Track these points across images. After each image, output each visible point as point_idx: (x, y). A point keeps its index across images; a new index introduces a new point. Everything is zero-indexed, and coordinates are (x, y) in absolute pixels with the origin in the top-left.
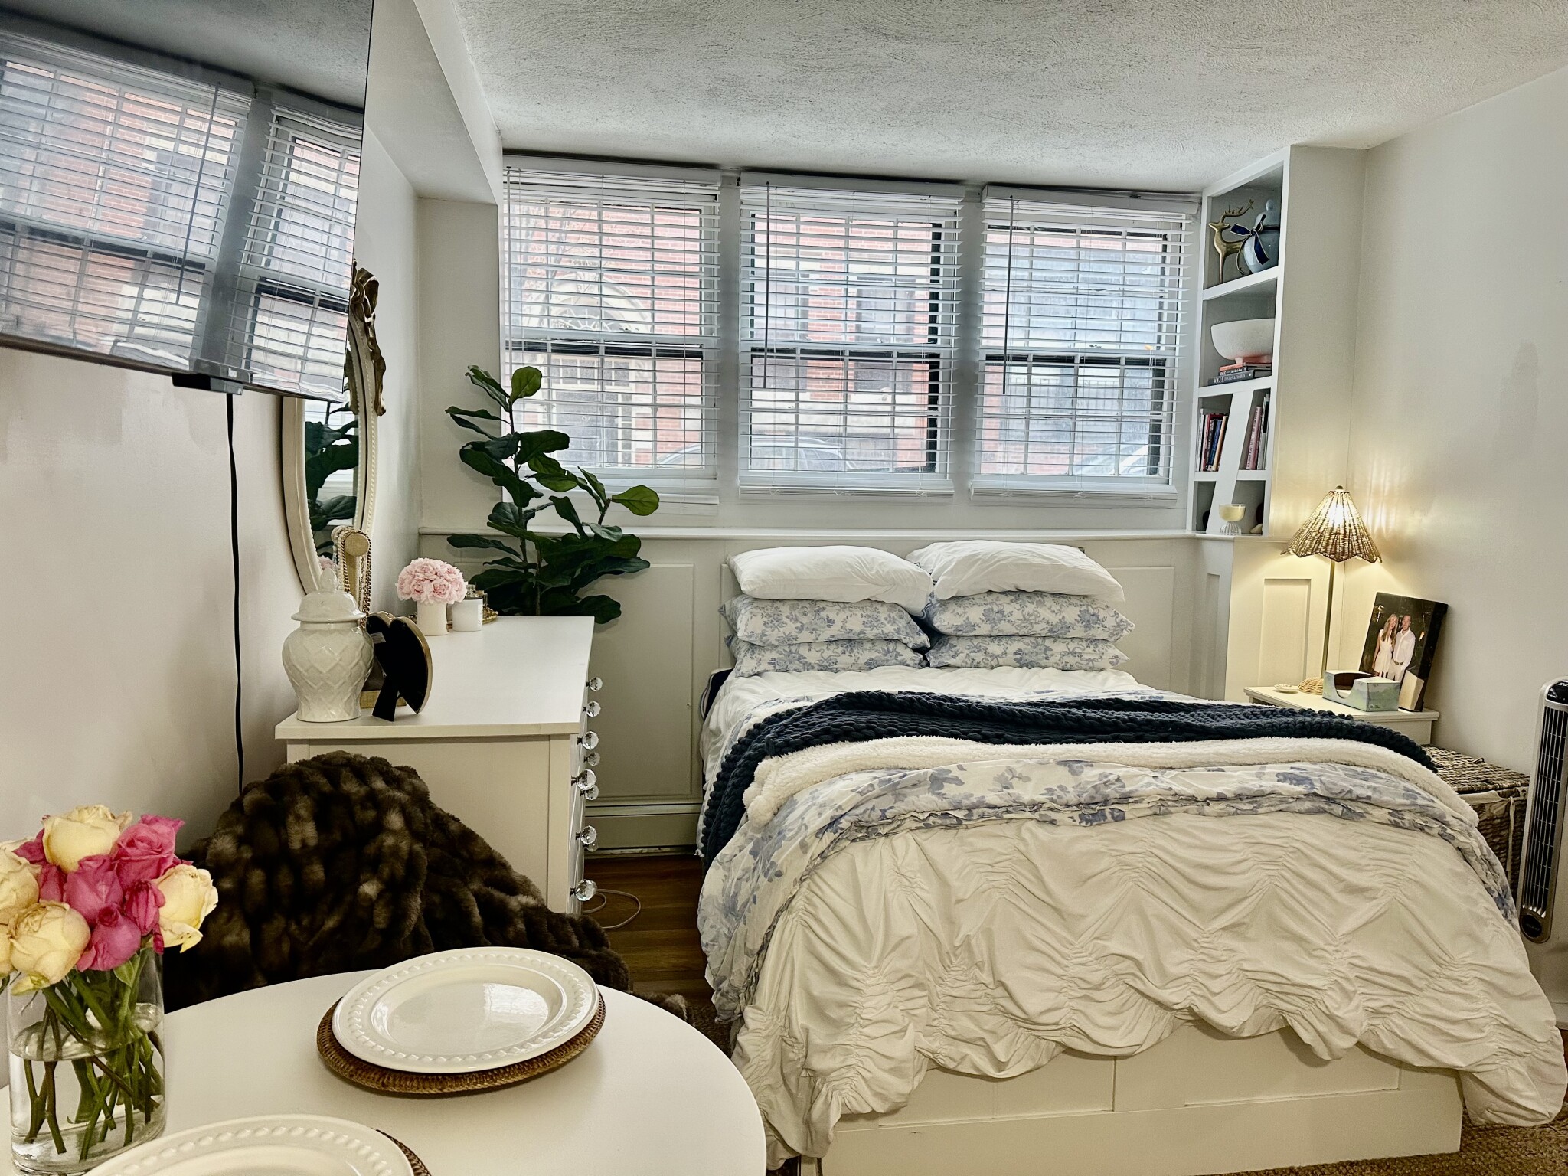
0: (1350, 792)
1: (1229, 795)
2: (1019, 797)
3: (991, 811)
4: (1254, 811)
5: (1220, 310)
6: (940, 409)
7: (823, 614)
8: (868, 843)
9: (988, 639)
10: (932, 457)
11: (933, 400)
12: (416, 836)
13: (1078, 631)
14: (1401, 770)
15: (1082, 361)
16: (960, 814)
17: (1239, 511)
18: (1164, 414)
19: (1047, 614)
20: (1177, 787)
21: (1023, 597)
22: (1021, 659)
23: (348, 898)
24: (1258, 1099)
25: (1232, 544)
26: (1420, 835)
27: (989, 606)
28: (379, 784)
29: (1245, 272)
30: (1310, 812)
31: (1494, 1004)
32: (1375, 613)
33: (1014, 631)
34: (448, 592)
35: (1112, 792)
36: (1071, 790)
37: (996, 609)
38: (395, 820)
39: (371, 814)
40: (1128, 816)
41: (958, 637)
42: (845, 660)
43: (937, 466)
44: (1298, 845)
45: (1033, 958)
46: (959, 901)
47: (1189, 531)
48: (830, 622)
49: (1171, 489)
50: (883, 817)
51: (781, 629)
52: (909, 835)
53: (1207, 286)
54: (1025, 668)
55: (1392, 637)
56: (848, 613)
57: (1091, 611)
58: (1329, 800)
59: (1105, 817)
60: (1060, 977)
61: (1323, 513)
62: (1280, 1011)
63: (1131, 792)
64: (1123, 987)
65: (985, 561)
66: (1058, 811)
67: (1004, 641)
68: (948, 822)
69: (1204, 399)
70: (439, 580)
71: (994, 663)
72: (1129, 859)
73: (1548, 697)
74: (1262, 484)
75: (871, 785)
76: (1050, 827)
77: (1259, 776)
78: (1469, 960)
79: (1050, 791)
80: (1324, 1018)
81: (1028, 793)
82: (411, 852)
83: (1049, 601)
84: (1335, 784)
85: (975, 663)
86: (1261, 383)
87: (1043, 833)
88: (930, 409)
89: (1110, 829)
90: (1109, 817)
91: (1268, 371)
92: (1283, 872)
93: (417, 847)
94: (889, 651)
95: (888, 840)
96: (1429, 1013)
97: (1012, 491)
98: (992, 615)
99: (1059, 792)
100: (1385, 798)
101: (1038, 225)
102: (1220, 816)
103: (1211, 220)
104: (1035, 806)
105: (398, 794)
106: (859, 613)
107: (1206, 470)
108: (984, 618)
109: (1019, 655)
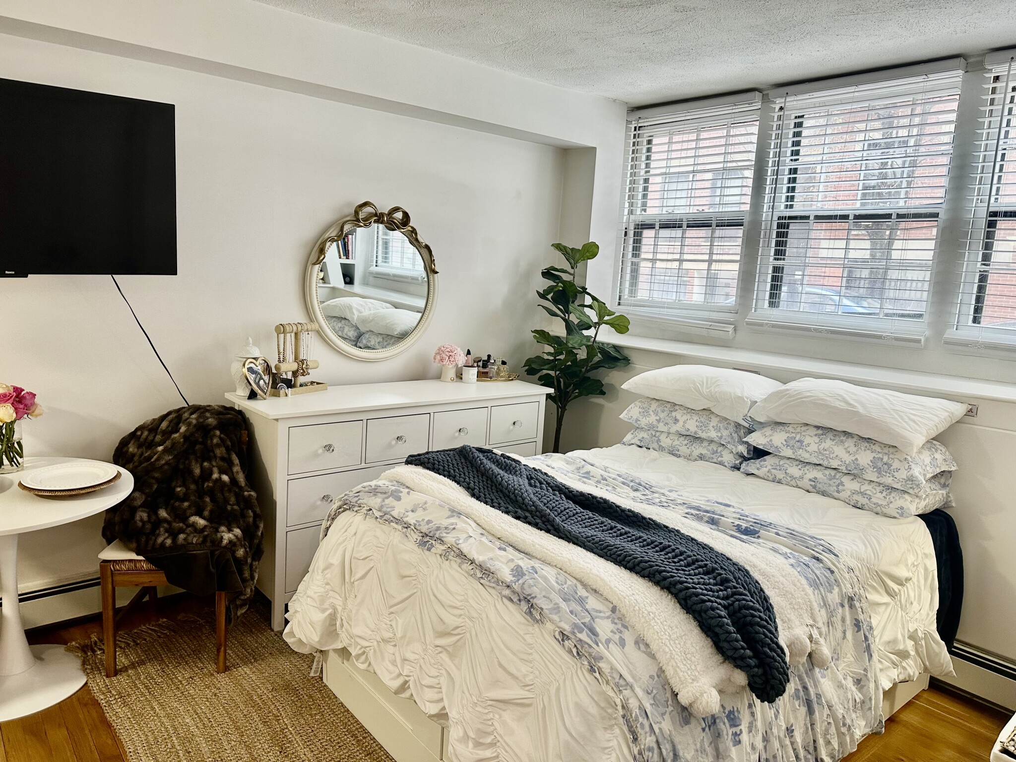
7: (674, 414)
9: (795, 463)
21: (830, 434)
22: (813, 485)
27: (794, 435)
33: (810, 459)
35: (438, 533)
37: (797, 438)
40: (433, 550)
41: (774, 455)
42: (684, 450)
48: (676, 421)
51: (647, 419)
54: (818, 495)
56: (689, 416)
57: (886, 459)
63: (445, 537)
66: (414, 532)
71: (793, 483)
83: (850, 442)
85: (776, 478)
89: (422, 554)
90: (427, 546)
98: (792, 442)
106: (695, 417)
108: (785, 443)
109: (814, 482)
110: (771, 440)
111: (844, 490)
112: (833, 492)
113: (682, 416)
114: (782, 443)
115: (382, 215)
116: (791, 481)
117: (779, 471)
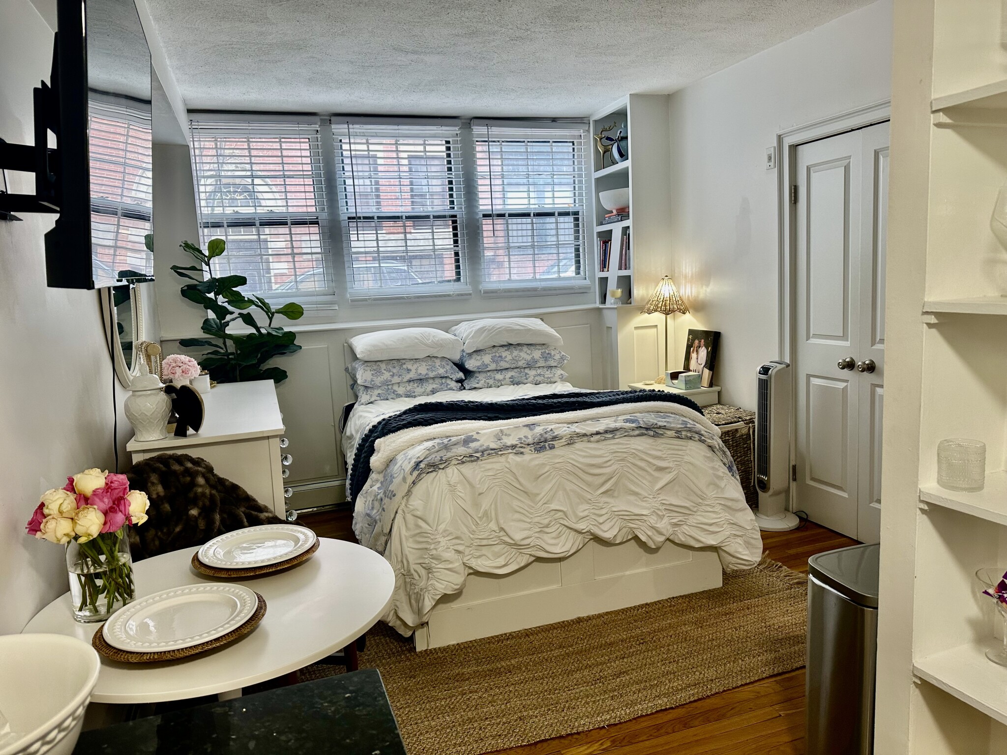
0: (656, 424)
1: (601, 431)
2: (506, 443)
3: (493, 451)
4: (613, 438)
5: (603, 184)
6: (460, 246)
7: (405, 366)
8: (434, 474)
9: (495, 372)
10: (458, 273)
11: (456, 242)
12: (212, 487)
13: (541, 363)
14: (682, 413)
15: (534, 215)
16: (478, 455)
17: (619, 292)
18: (581, 242)
19: (525, 355)
20: (578, 430)
21: (512, 347)
22: (513, 381)
23: (184, 517)
24: (628, 573)
25: (616, 311)
26: (690, 441)
27: (494, 354)
28: (189, 465)
29: (614, 162)
30: (638, 435)
31: (727, 514)
32: (688, 339)
33: (507, 366)
34: (190, 372)
35: (548, 436)
36: (530, 437)
37: (497, 355)
38: (201, 480)
39: (188, 479)
40: (556, 446)
41: (479, 372)
42: (419, 390)
43: (462, 278)
44: (634, 451)
45: (517, 516)
46: (480, 494)
47: (598, 305)
48: (409, 370)
49: (587, 282)
50: (441, 460)
51: (382, 377)
52: (454, 467)
53: (596, 170)
54: (515, 385)
55: (697, 351)
56: (418, 365)
57: (547, 352)
58: (647, 429)
59: (546, 448)
60: (530, 523)
61: (659, 291)
62: (631, 528)
63: (557, 435)
64: (559, 525)
65: (489, 330)
66: (524, 448)
67: (504, 372)
68: (473, 459)
69: (599, 232)
70: (185, 366)
71: (499, 384)
72: (557, 465)
73: (760, 373)
74: (628, 278)
75: (433, 446)
76: (521, 455)
77: (615, 421)
78: (715, 496)
79: (520, 439)
80: (649, 528)
81: (510, 441)
82: (211, 495)
83: (525, 349)
84: (649, 421)
85: (489, 385)
86: (625, 223)
87: (518, 459)
88: (454, 246)
89: (548, 453)
90: (548, 447)
91: (628, 217)
92: (627, 464)
93: (214, 492)
94: (442, 383)
95: (444, 471)
96: (698, 522)
97: (503, 289)
98: (496, 359)
99: (524, 439)
100: (672, 425)
101: (503, 140)
102: (598, 441)
103: (595, 134)
104: (513, 447)
105: (200, 469)
106: (424, 364)
107: (603, 271)
108: (491, 361)
109: (512, 378)
111: (529, 377)
113: (412, 366)
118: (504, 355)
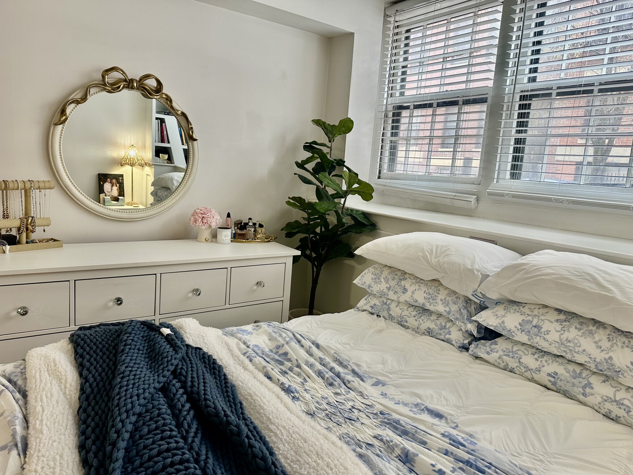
7: (403, 283)
9: (530, 350)
21: (575, 321)
22: (555, 382)
27: (530, 318)
37: (535, 322)
41: (506, 338)
48: (405, 290)
51: (379, 286)
56: (417, 287)
67: (546, 358)
94: (442, 327)
98: (528, 327)
106: (424, 288)
108: (519, 327)
109: (554, 377)
110: (503, 322)
111: (592, 395)
112: (579, 394)
113: (411, 285)
114: (516, 327)
115: (132, 81)
116: (525, 372)
117: (511, 359)
118: (546, 326)
